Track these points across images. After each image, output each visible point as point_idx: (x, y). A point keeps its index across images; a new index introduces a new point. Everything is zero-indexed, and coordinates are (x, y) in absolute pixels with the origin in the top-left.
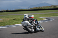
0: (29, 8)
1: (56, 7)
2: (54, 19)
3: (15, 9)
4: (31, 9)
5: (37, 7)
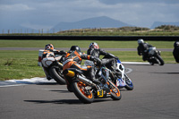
0: (56, 32)
1: (138, 32)
2: (131, 70)
3: (11, 33)
4: (62, 34)
5: (81, 29)
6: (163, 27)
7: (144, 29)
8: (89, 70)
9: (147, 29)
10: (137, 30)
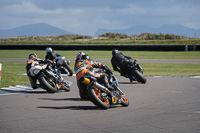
1: (80, 40)
6: (108, 34)
7: (86, 38)
8: (103, 77)
9: (90, 38)
10: (78, 38)
